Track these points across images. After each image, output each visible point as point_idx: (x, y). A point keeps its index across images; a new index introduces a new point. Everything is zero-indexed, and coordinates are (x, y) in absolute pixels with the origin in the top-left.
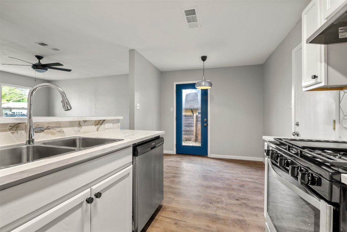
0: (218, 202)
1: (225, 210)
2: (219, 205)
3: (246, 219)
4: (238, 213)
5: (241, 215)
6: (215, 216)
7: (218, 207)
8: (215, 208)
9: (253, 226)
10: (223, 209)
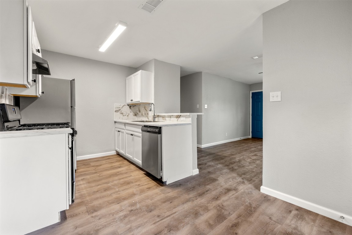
0: (125, 217)
1: (113, 213)
2: (122, 214)
3: (89, 216)
4: (98, 218)
5: (96, 216)
6: (119, 202)
7: (122, 212)
8: (123, 208)
9: (83, 212)
10: (115, 212)
